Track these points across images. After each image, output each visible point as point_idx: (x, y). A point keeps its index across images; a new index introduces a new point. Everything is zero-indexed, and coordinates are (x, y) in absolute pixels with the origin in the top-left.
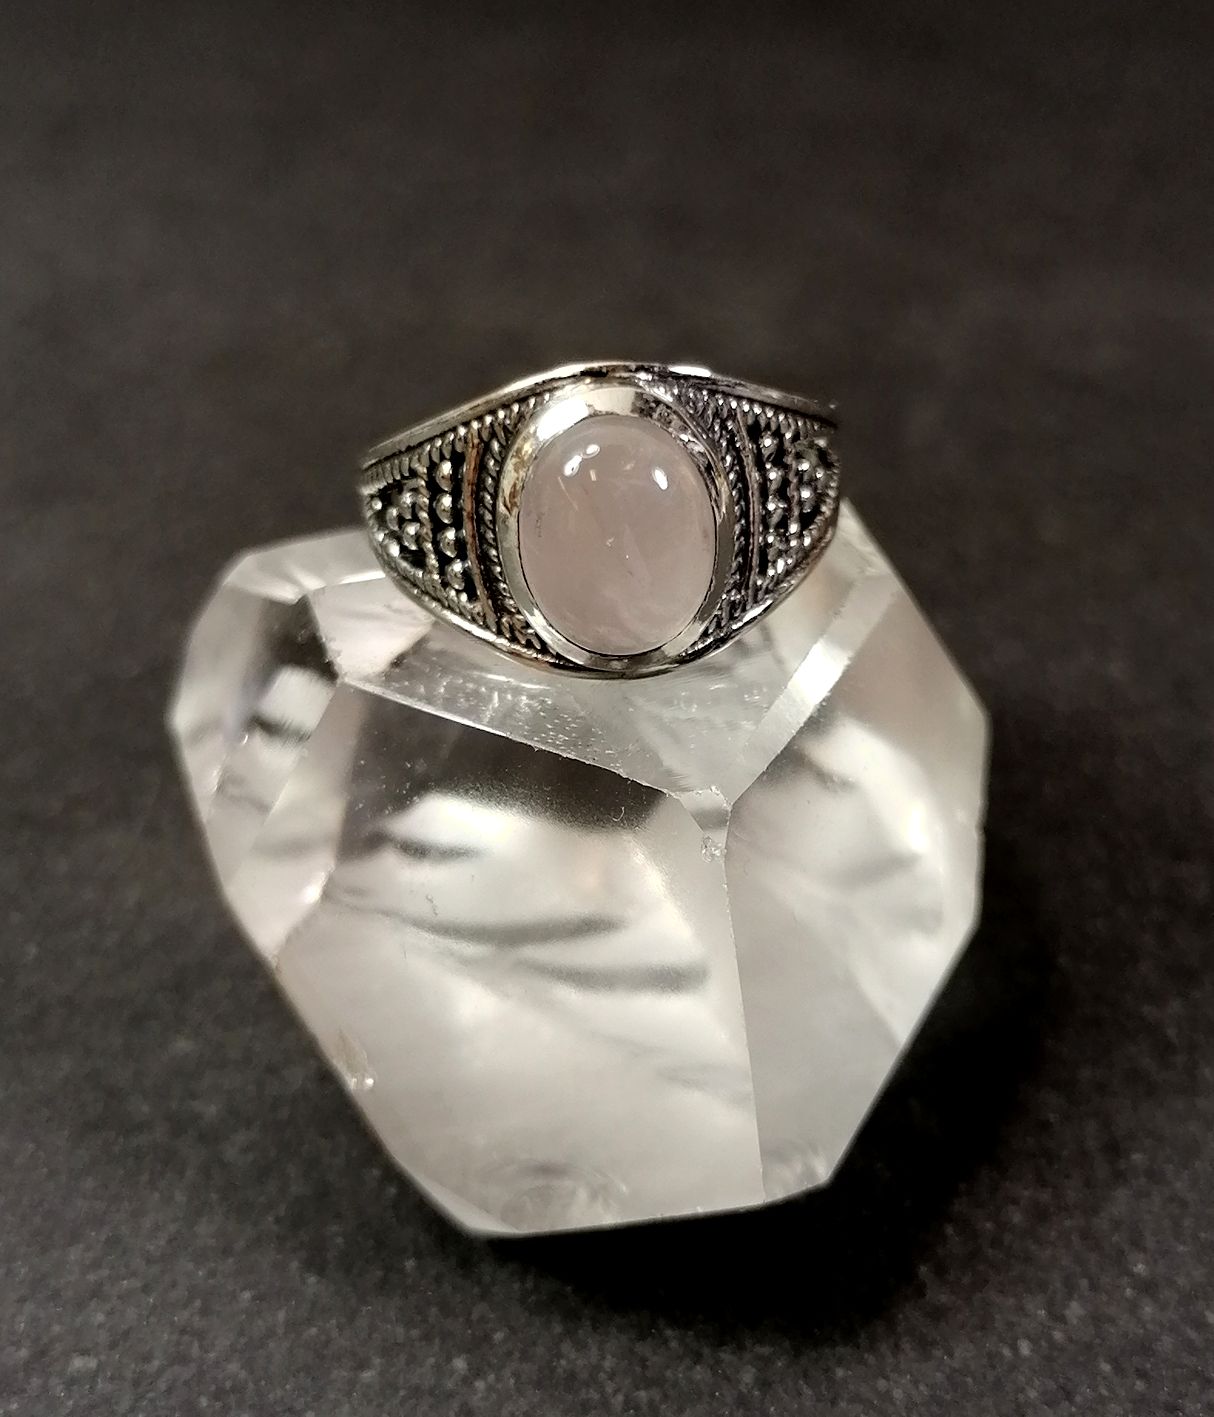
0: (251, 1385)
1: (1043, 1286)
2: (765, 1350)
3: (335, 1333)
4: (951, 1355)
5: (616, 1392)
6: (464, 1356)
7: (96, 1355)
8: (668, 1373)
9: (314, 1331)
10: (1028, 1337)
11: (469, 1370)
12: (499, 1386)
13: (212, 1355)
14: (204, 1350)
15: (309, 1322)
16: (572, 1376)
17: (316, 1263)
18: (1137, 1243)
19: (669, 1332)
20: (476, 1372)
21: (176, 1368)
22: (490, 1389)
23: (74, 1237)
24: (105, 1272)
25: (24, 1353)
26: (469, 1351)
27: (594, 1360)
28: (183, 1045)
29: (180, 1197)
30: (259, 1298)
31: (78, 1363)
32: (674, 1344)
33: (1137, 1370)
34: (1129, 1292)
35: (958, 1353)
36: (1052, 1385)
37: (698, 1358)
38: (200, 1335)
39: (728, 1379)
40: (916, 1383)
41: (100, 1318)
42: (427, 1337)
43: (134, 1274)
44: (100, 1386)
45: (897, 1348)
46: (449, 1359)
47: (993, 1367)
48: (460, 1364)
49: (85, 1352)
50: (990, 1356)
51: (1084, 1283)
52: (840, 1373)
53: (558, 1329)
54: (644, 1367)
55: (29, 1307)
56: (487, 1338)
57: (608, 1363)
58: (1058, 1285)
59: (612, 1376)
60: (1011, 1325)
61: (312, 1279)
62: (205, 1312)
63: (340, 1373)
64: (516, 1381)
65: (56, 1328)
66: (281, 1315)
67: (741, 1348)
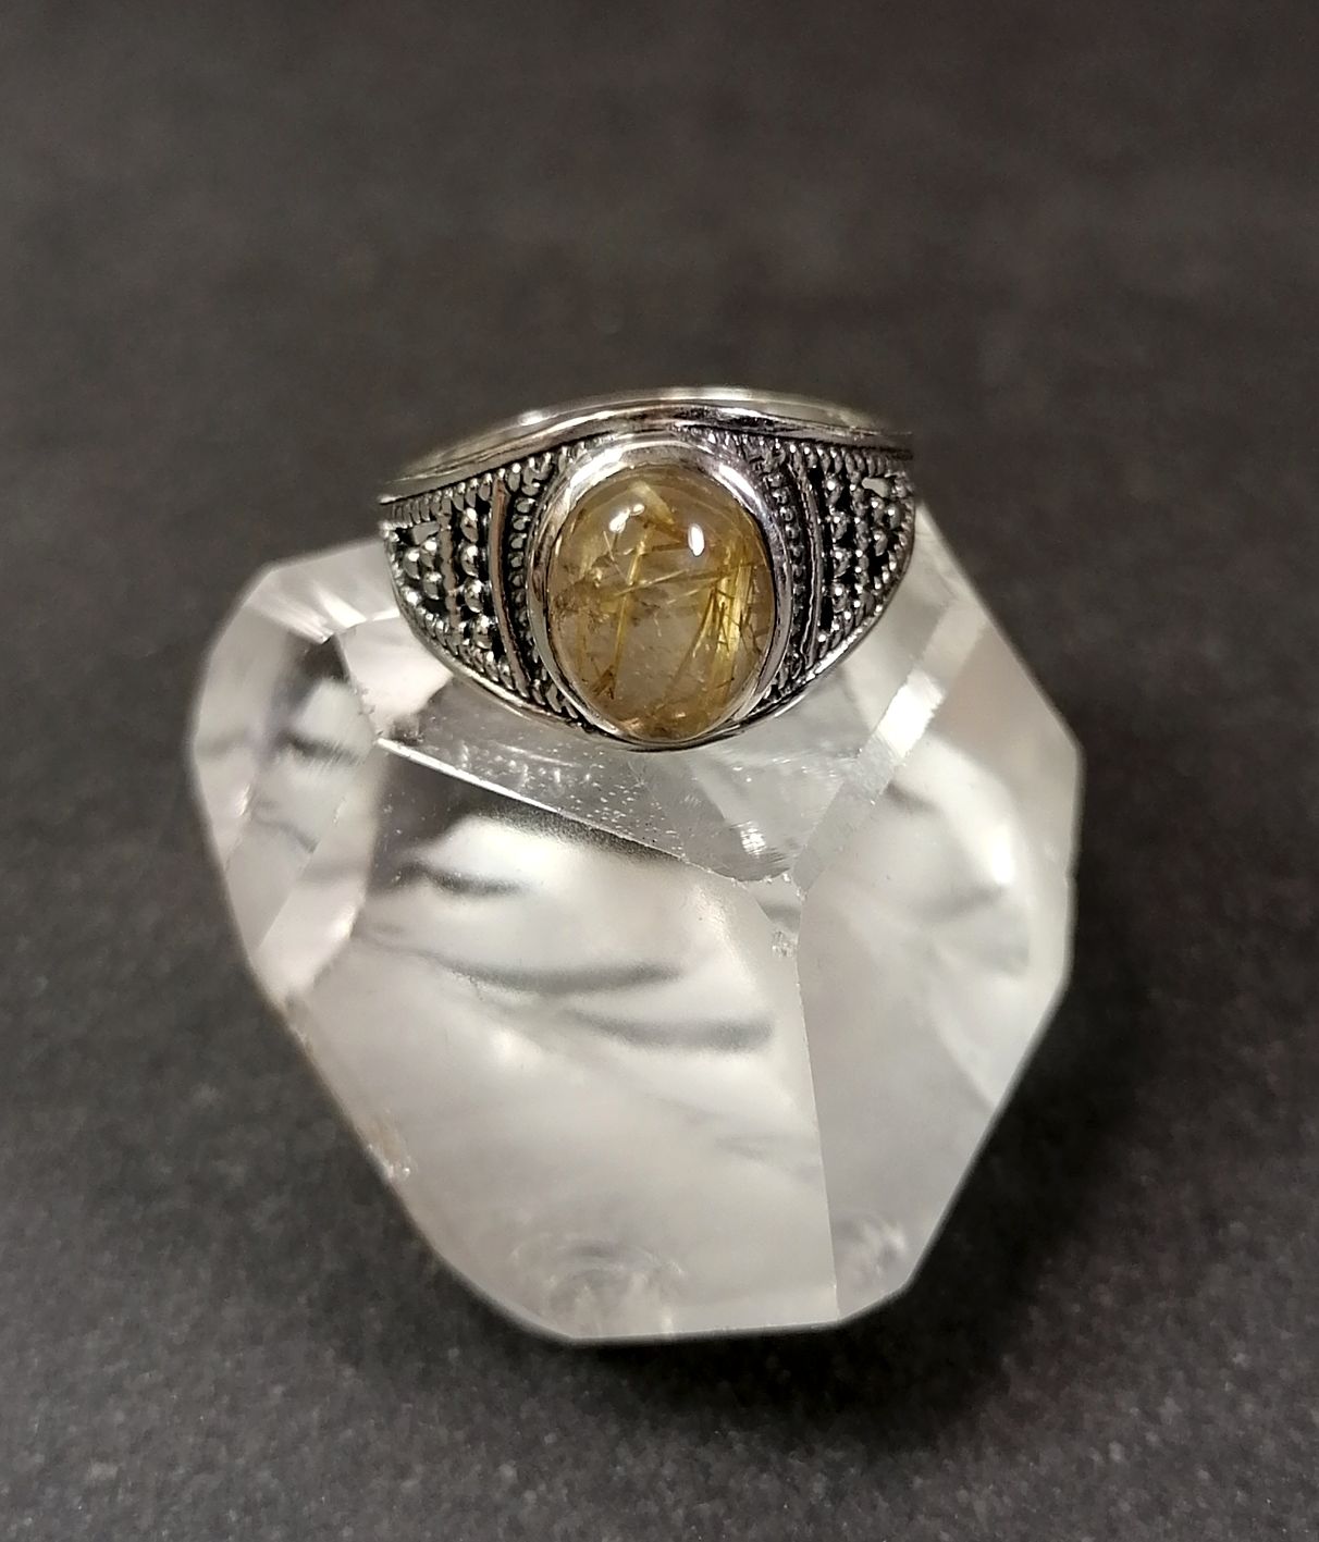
0: (283, 1498)
1: (1136, 1380)
2: (838, 1455)
3: (373, 1436)
4: (1037, 1461)
5: (677, 1503)
6: (513, 1462)
7: (116, 1461)
8: (733, 1483)
9: (350, 1433)
10: (1120, 1441)
11: (519, 1477)
12: (550, 1497)
13: (241, 1461)
14: (233, 1455)
15: (346, 1422)
16: (629, 1486)
17: (351, 1354)
18: (1237, 1330)
19: (732, 1433)
20: (525, 1481)
21: (201, 1478)
22: (541, 1500)
23: (91, 1322)
24: (124, 1364)
25: (39, 1459)
26: (518, 1456)
27: (653, 1467)
28: (206, 1095)
29: (205, 1275)
30: (291, 1394)
31: (98, 1471)
32: (739, 1447)
33: (1238, 1479)
34: (1228, 1387)
35: (1045, 1458)
36: (1146, 1496)
37: (764, 1464)
38: (228, 1437)
39: (797, 1489)
40: (999, 1494)
41: (120, 1417)
42: (472, 1439)
43: (156, 1366)
44: (120, 1498)
45: (978, 1457)
46: (496, 1465)
47: (1084, 1476)
48: (508, 1472)
49: (104, 1458)
50: (1080, 1462)
51: (1180, 1375)
52: (918, 1482)
53: (614, 1430)
54: (708, 1475)
55: (42, 1405)
56: (537, 1441)
57: (668, 1471)
58: (1153, 1378)
59: (672, 1486)
60: (1101, 1426)
61: (348, 1372)
62: (233, 1410)
63: (380, 1483)
64: (569, 1491)
65: (73, 1429)
66: (315, 1414)
67: (810, 1452)
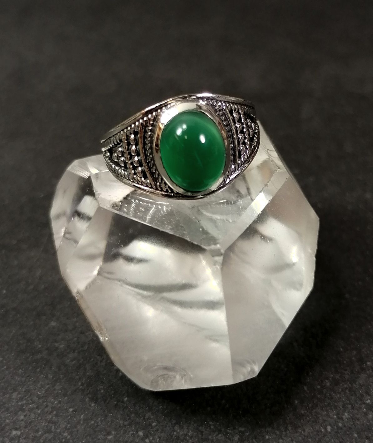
0: (71, 441)
1: (336, 407)
2: (243, 429)
3: (100, 423)
4: (304, 431)
6: (142, 431)
7: (20, 430)
8: (210, 437)
9: (93, 422)
10: (330, 425)
12: (153, 441)
13: (59, 430)
14: (56, 429)
15: (91, 419)
16: (178, 438)
17: (95, 399)
18: (368, 393)
19: (210, 423)
20: (146, 436)
21: (47, 435)
22: (150, 442)
23: (15, 390)
24: (24, 402)
26: (143, 429)
27: (185, 433)
28: (53, 324)
29: (50, 376)
30: (75, 411)
31: (14, 433)
32: (212, 427)
33: (366, 437)
34: (365, 410)
35: (307, 430)
37: (220, 431)
38: (55, 423)
39: (230, 439)
40: (292, 441)
41: (22, 417)
42: (130, 424)
43: (33, 403)
44: (21, 441)
45: (286, 429)
46: (137, 432)
47: (318, 435)
48: (141, 433)
49: (16, 429)
50: (317, 431)
51: (350, 406)
52: (267, 437)
53: (174, 422)
54: (202, 435)
56: (150, 425)
57: (190, 434)
58: (341, 407)
59: (191, 438)
60: (324, 421)
61: (93, 405)
62: (57, 415)
63: (101, 437)
64: (159, 440)
65: (7, 421)
66: (82, 416)
67: (234, 428)
